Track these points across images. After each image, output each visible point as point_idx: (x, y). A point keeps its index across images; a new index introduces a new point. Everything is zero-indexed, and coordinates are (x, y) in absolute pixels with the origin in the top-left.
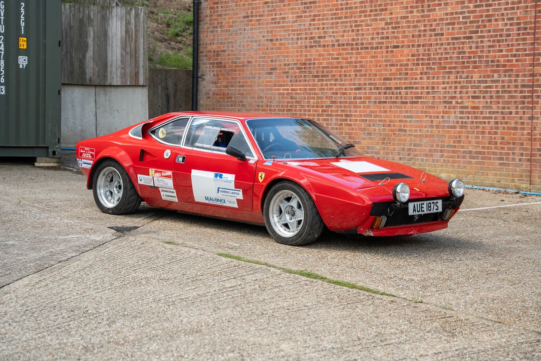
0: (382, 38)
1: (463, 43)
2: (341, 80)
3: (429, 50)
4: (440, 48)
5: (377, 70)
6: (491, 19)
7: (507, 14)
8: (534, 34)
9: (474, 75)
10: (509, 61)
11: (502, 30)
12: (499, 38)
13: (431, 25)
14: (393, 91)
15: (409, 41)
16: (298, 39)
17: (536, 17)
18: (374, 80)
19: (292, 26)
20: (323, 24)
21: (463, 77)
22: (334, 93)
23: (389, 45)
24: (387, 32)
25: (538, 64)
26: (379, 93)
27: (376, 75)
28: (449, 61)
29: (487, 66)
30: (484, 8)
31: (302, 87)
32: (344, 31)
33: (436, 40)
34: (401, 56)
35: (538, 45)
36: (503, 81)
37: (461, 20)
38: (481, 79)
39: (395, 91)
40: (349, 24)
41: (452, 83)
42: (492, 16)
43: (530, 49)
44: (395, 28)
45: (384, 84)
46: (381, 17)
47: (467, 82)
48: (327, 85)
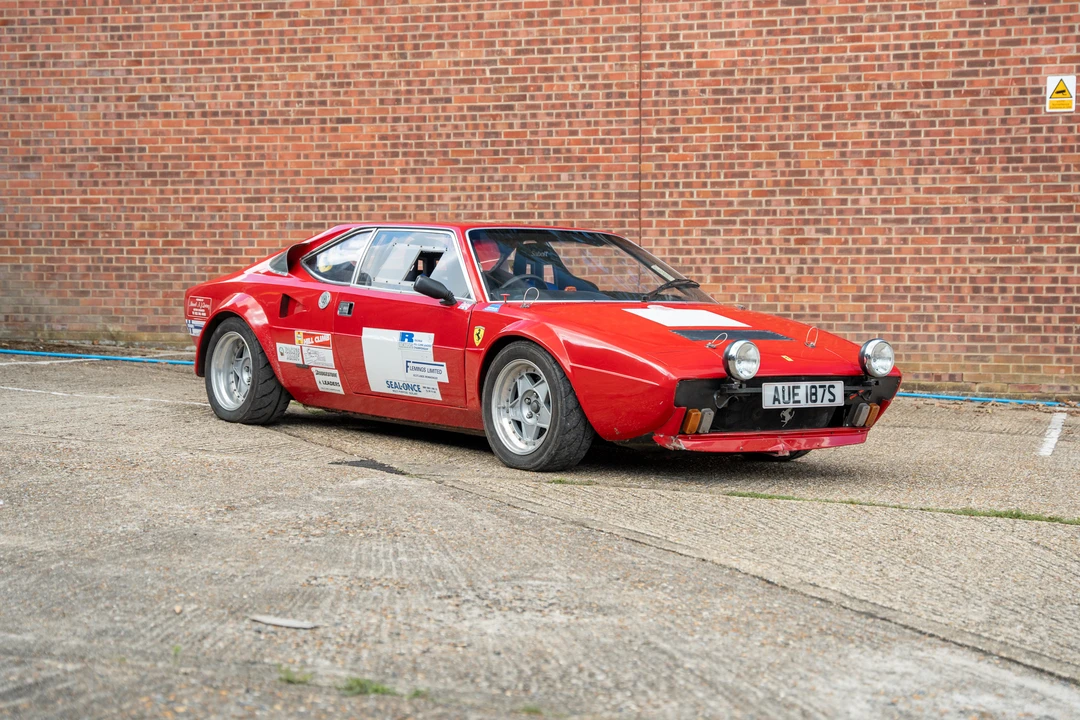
0: (311, 103)
1: (494, 117)
2: (213, 183)
3: (418, 128)
4: (443, 126)
5: (299, 165)
6: (552, 77)
7: (585, 68)
8: (640, 104)
9: (519, 175)
10: (590, 151)
11: (575, 96)
12: (568, 110)
13: (423, 83)
14: (339, 203)
15: (374, 111)
16: (96, 99)
17: (641, 76)
18: (293, 182)
19: (80, 73)
20: (163, 71)
21: (496, 178)
22: (193, 208)
23: (328, 117)
24: (321, 93)
25: (648, 157)
26: (307, 208)
27: (297, 173)
28: (464, 148)
29: (546, 159)
30: (536, 55)
31: (111, 196)
32: (217, 88)
33: (435, 110)
34: (356, 137)
35: (648, 124)
36: (580, 187)
37: (488, 75)
38: (533, 183)
39: (344, 204)
40: (228, 74)
41: (472, 190)
42: (552, 70)
43: (633, 132)
44: (341, 85)
45: (317, 190)
46: (305, 64)
47: (504, 187)
48: (176, 192)
